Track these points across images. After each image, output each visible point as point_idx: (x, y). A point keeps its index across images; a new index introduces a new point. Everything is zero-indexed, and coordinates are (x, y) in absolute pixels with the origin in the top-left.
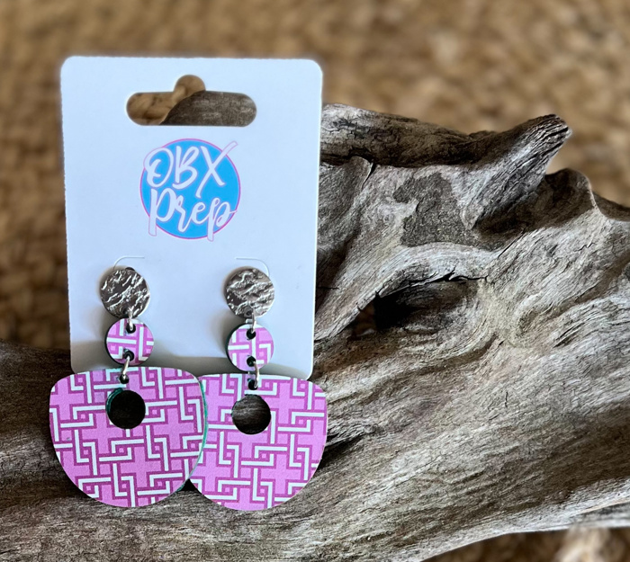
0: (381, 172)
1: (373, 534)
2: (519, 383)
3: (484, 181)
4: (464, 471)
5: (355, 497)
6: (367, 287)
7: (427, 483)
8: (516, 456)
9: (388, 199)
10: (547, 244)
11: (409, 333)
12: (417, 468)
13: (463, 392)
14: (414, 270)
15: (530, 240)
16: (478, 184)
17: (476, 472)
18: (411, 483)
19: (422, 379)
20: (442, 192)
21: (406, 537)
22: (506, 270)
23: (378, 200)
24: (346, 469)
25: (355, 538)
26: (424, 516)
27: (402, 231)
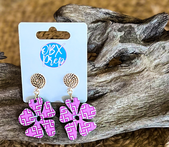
0: (114, 24)
1: (110, 121)
2: (154, 83)
3: (144, 28)
4: (138, 106)
5: (105, 110)
6: (109, 53)
7: (127, 109)
8: (153, 103)
9: (116, 31)
10: (162, 46)
11: (122, 66)
12: (124, 104)
13: (135, 82)
14: (123, 50)
15: (157, 44)
16: (142, 28)
17: (141, 107)
18: (122, 108)
19: (124, 77)
20: (132, 30)
21: (119, 122)
22: (151, 52)
23: (113, 31)
24: (102, 101)
25: (105, 122)
26: (125, 117)
27: (119, 39)
